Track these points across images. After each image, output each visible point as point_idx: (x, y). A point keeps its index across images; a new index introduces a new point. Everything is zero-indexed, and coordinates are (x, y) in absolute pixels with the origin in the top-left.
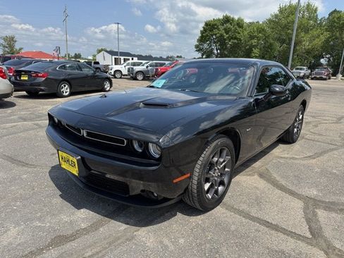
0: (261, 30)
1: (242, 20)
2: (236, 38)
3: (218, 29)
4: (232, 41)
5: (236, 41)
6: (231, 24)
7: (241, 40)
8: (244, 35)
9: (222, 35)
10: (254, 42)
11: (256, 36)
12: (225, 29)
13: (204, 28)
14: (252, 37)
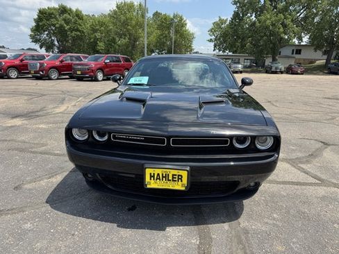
0: (102, 24)
1: (81, 12)
2: (77, 30)
3: (57, 19)
4: (74, 32)
5: (78, 33)
6: (69, 14)
7: (83, 32)
8: (86, 28)
9: (61, 26)
10: (98, 35)
11: (97, 30)
12: (65, 20)
13: (38, 16)
14: (95, 31)
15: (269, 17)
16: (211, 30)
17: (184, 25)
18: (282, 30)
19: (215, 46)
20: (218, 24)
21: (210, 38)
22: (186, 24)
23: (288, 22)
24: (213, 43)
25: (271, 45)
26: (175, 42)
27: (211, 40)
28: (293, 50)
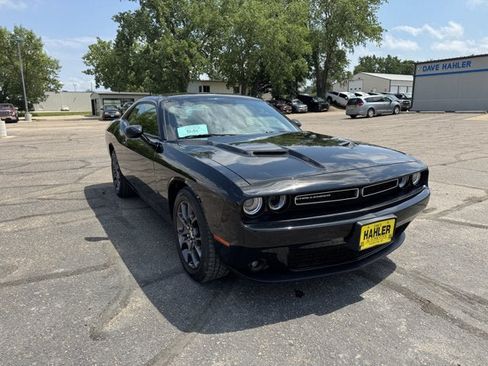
15: (169, 43)
16: (87, 57)
17: (37, 46)
18: (188, 60)
19: (97, 80)
20: (97, 49)
21: (86, 68)
22: (41, 46)
23: (194, 51)
24: (94, 77)
25: (178, 81)
26: (25, 73)
27: (88, 72)
28: (200, 88)
